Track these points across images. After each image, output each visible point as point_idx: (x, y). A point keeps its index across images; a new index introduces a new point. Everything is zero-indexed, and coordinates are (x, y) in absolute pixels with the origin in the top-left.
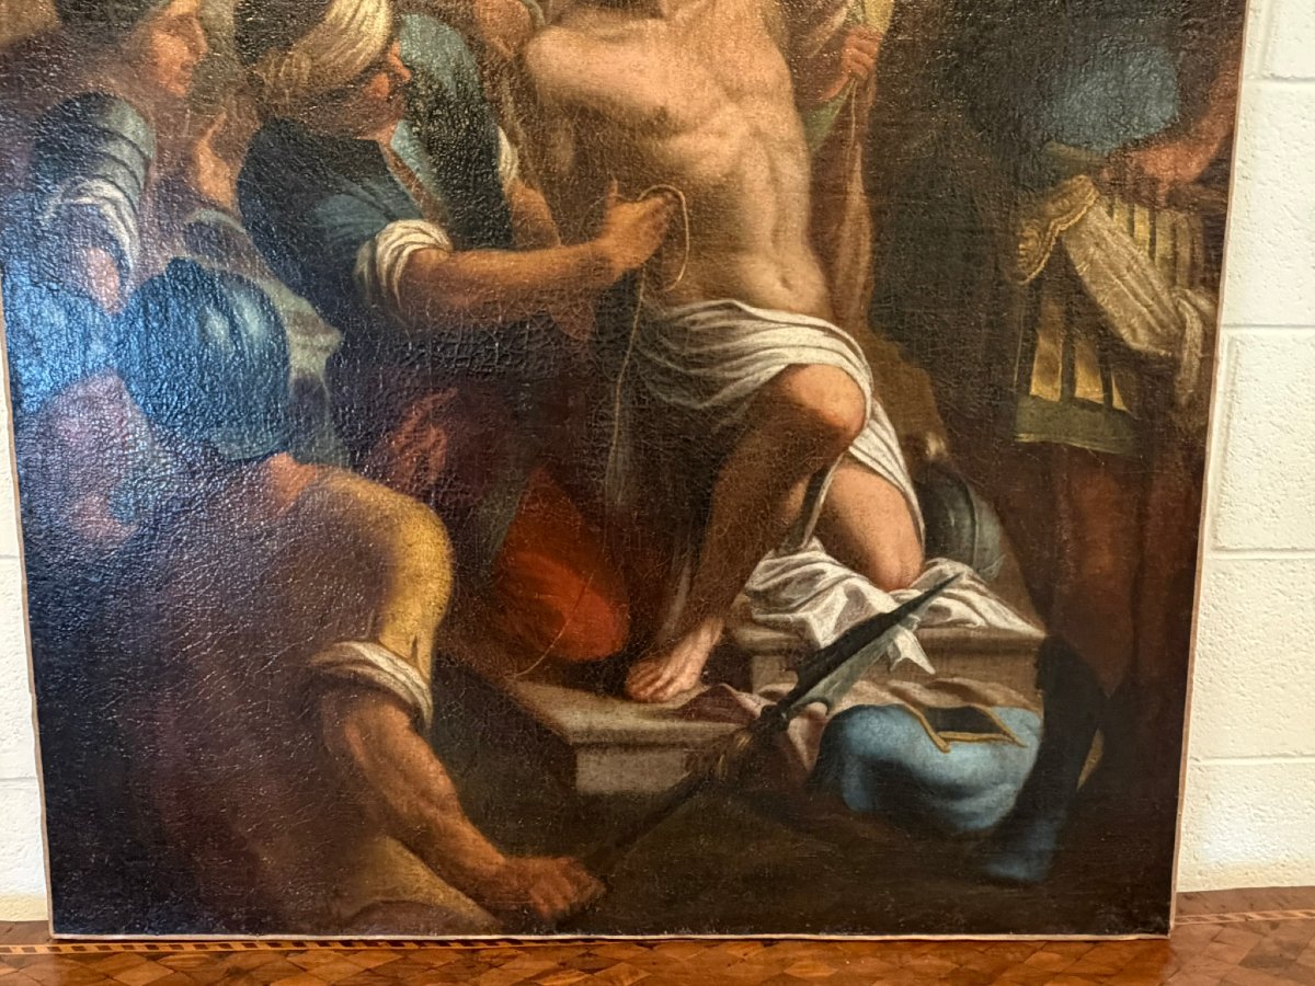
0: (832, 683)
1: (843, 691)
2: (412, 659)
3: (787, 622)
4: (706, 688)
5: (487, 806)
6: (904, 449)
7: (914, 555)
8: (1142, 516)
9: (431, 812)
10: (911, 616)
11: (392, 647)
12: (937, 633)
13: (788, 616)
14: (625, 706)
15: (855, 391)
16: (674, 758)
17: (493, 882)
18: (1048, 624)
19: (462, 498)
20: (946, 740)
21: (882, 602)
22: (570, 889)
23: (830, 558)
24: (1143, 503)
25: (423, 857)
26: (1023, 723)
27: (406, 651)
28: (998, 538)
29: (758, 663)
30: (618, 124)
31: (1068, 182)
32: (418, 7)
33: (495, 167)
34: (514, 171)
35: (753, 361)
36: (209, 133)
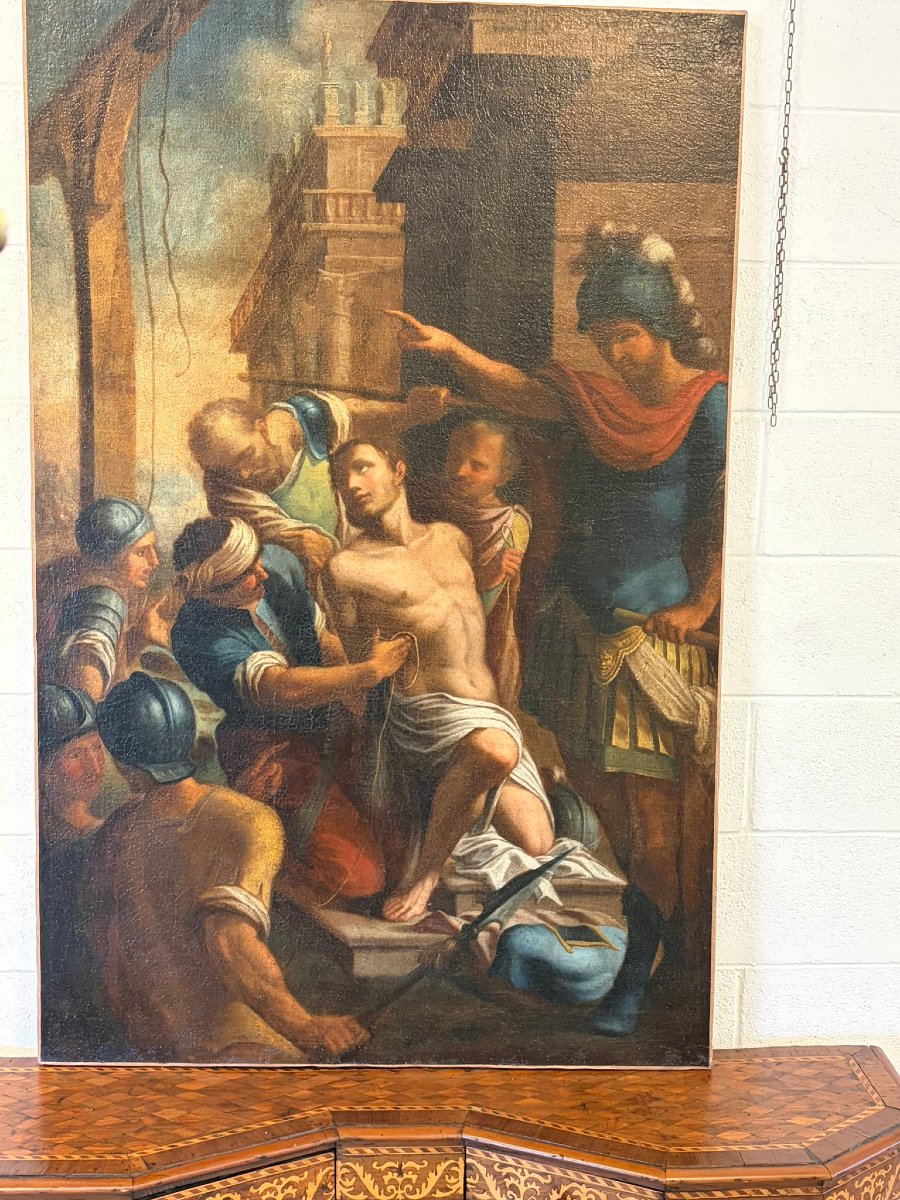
0: (503, 911)
1: (510, 915)
2: (259, 896)
3: (476, 875)
5: (301, 985)
6: (541, 775)
7: (548, 836)
8: (680, 815)
9: (268, 988)
10: (548, 871)
11: (248, 889)
12: (563, 881)
13: (477, 871)
14: (383, 924)
15: (513, 743)
16: (411, 955)
17: (302, 1031)
18: (628, 878)
19: (291, 803)
20: (571, 946)
21: (531, 863)
22: (349, 1035)
23: (500, 837)
24: (681, 808)
25: (262, 1016)
26: (616, 935)
27: (256, 892)
28: (597, 828)
29: (459, 899)
30: (380, 600)
31: (628, 629)
32: (273, 541)
33: (313, 623)
34: (323, 625)
35: (455, 726)
36: (157, 606)
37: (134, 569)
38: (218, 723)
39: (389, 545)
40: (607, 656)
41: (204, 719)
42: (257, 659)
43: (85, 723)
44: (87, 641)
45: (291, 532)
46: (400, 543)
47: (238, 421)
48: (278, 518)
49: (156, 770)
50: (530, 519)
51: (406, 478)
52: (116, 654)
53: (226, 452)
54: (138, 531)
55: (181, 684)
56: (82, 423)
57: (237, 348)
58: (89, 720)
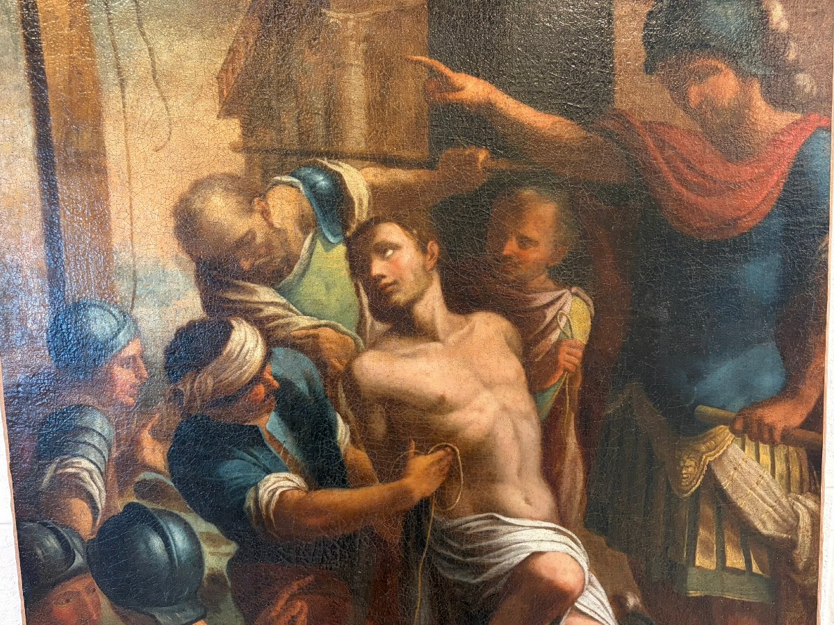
6: (612, 604)
30: (414, 407)
31: (713, 430)
32: (283, 343)
33: (334, 438)
34: (347, 440)
36: (150, 425)
37: (120, 382)
38: (229, 558)
39: (422, 341)
40: (689, 463)
41: (213, 554)
42: (270, 484)
43: (76, 564)
44: (70, 470)
45: (304, 332)
46: (434, 338)
47: (232, 201)
48: (287, 316)
49: (161, 612)
50: (591, 302)
51: (439, 261)
52: (106, 484)
53: (221, 239)
54: (121, 337)
55: (183, 515)
56: (45, 212)
57: (227, 111)
58: (79, 560)
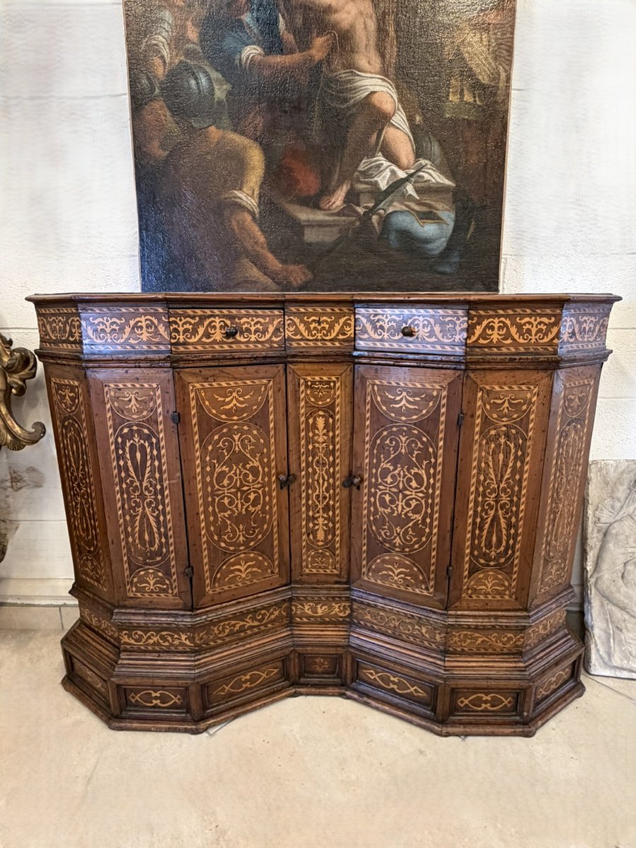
0: (386, 202)
1: (389, 206)
2: (252, 196)
3: (371, 182)
4: (345, 205)
5: (276, 247)
6: (408, 120)
7: (412, 157)
9: (258, 249)
10: (411, 179)
11: (246, 192)
12: (420, 185)
15: (393, 101)
16: (335, 230)
17: (277, 274)
18: (456, 181)
19: (268, 140)
20: (424, 222)
21: (402, 174)
22: (302, 276)
25: (256, 265)
26: (448, 216)
27: (250, 193)
28: (439, 152)
29: (362, 196)
30: (316, 10)
33: (278, 26)
34: (284, 28)
35: (359, 91)
36: (191, 18)
42: (247, 51)
43: (155, 93)
44: (154, 42)
49: (194, 121)
52: (170, 50)
